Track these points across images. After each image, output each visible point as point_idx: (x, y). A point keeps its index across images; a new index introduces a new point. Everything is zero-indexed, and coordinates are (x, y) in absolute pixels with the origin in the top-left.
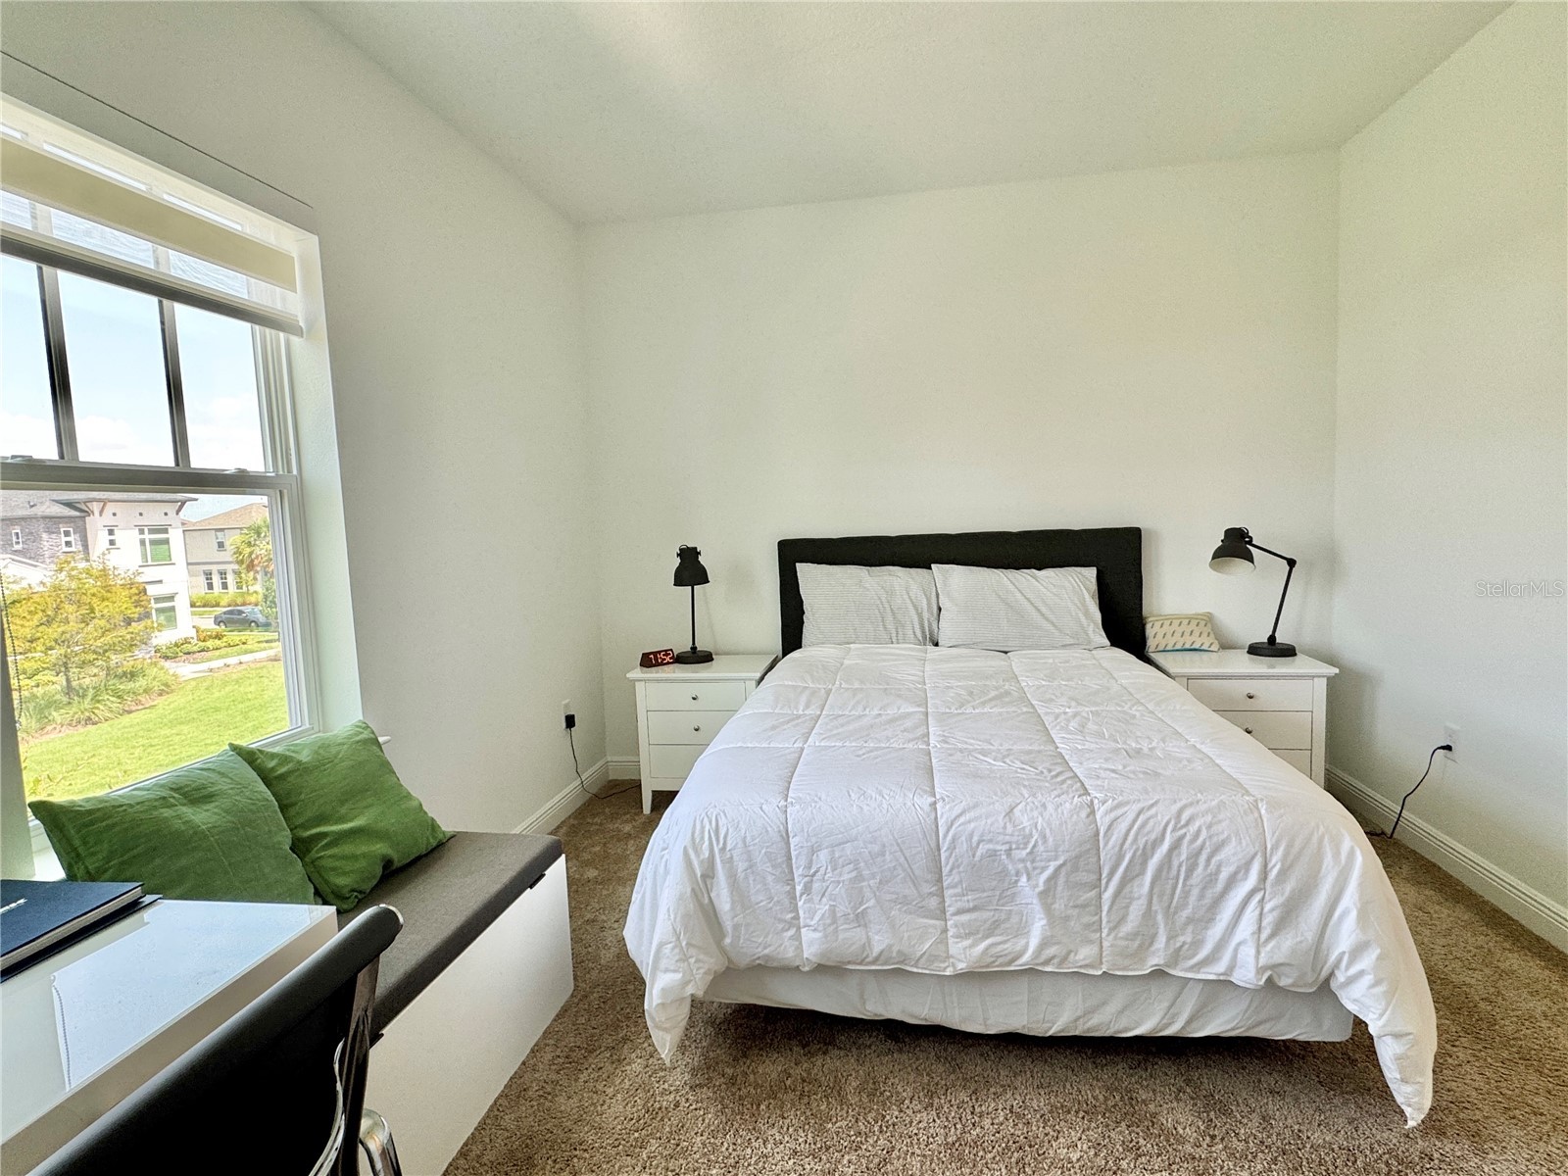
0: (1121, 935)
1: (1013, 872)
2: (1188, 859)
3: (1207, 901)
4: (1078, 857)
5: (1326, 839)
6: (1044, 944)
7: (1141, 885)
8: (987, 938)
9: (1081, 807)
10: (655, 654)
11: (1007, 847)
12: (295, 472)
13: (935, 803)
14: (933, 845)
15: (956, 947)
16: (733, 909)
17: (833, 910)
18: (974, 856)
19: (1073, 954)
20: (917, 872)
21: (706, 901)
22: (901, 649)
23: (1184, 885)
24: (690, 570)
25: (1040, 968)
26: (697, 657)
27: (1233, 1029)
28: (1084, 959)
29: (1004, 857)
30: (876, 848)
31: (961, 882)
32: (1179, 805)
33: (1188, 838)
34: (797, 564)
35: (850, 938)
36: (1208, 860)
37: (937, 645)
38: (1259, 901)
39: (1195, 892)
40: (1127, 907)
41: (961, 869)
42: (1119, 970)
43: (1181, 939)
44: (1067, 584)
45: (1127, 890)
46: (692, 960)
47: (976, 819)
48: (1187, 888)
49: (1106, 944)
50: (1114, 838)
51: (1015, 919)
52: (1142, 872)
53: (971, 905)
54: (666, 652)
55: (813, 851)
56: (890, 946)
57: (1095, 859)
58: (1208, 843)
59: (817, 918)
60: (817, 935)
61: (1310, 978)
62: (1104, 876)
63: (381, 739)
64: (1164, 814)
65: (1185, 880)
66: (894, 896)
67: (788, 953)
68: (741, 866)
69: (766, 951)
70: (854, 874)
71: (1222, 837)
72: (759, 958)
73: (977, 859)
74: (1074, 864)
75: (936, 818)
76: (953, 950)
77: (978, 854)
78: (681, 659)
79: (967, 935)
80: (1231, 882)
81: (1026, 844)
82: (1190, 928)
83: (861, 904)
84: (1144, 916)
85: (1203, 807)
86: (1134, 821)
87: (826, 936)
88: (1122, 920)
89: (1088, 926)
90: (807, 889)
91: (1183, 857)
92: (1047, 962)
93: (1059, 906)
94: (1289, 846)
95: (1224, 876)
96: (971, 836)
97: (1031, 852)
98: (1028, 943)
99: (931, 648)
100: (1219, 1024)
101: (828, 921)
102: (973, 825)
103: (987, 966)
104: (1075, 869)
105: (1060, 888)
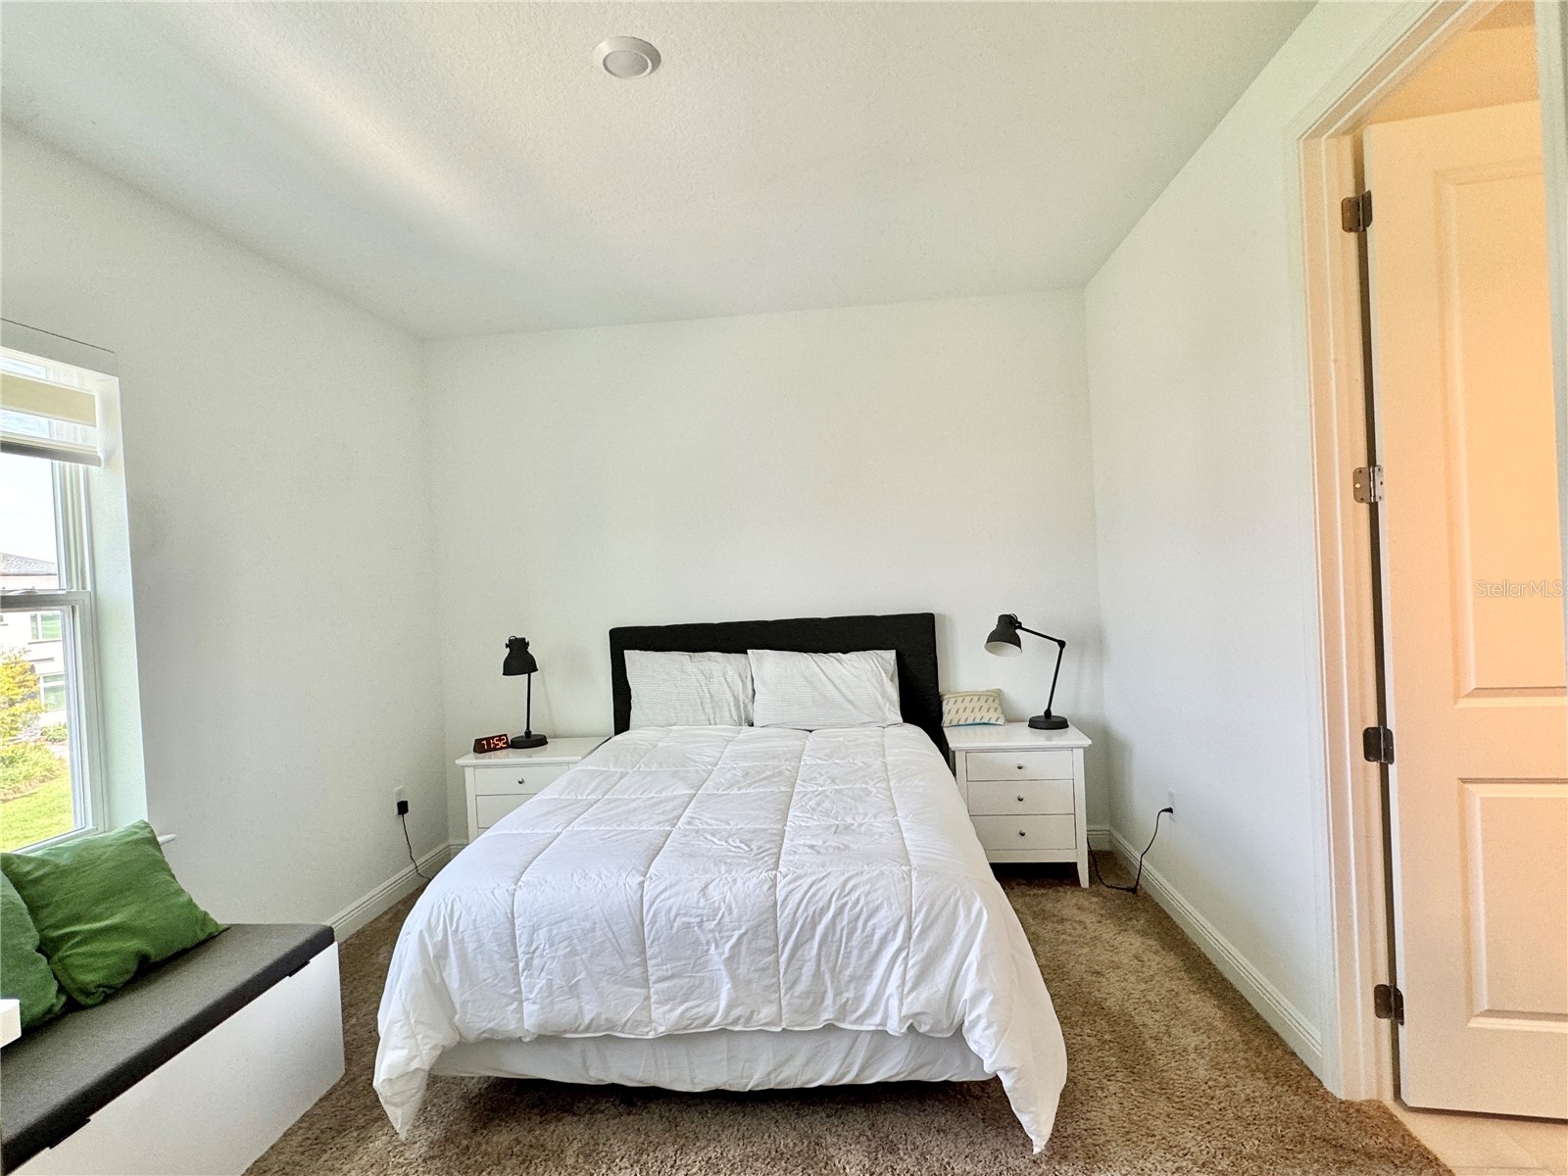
0: (796, 994)
1: (704, 942)
2: (849, 923)
3: (865, 959)
4: (759, 925)
5: (961, 904)
6: (730, 1006)
7: (812, 948)
8: (685, 1001)
9: (766, 880)
10: (488, 739)
11: (698, 919)
12: (89, 587)
13: (643, 882)
14: (638, 921)
15: (657, 1012)
16: (461, 986)
17: (550, 982)
18: (672, 927)
19: (755, 1014)
20: (623, 946)
21: (438, 980)
22: (718, 730)
23: (846, 948)
24: (520, 659)
25: (730, 1028)
26: (531, 741)
27: (897, 1074)
28: (765, 1018)
29: (696, 929)
30: (588, 925)
31: (660, 952)
32: (846, 876)
33: (850, 904)
34: (625, 651)
35: (565, 1012)
36: (866, 922)
37: (752, 725)
38: (904, 959)
39: (855, 953)
40: (801, 968)
41: (661, 941)
42: (796, 1026)
43: (846, 995)
44: (868, 667)
45: (800, 953)
46: (419, 1037)
47: (677, 894)
48: (849, 950)
49: (784, 1003)
50: (789, 907)
51: (707, 985)
52: (812, 937)
53: (670, 973)
54: (500, 738)
55: (534, 929)
56: (599, 1015)
57: (771, 928)
58: (865, 909)
59: (535, 993)
60: (536, 1007)
61: (945, 1024)
62: (781, 941)
63: (160, 839)
64: (832, 884)
65: (846, 943)
66: (604, 968)
67: (510, 1025)
68: (471, 946)
69: (491, 1025)
70: (568, 950)
71: (879, 902)
72: (484, 1032)
73: (674, 930)
74: (754, 932)
75: (642, 896)
76: (654, 1016)
77: (676, 925)
78: (516, 744)
79: (667, 1001)
80: (884, 942)
81: (716, 915)
82: (852, 985)
83: (574, 977)
84: (814, 976)
85: (865, 877)
86: (807, 892)
87: (542, 1008)
88: (795, 982)
89: (767, 988)
90: (528, 964)
91: (845, 923)
92: (736, 1021)
93: (742, 970)
94: (928, 913)
95: (877, 937)
96: (670, 909)
97: (719, 923)
98: (718, 1006)
99: (746, 728)
100: (887, 1070)
101: (546, 994)
102: (672, 901)
103: (685, 1028)
104: (756, 936)
105: (743, 954)
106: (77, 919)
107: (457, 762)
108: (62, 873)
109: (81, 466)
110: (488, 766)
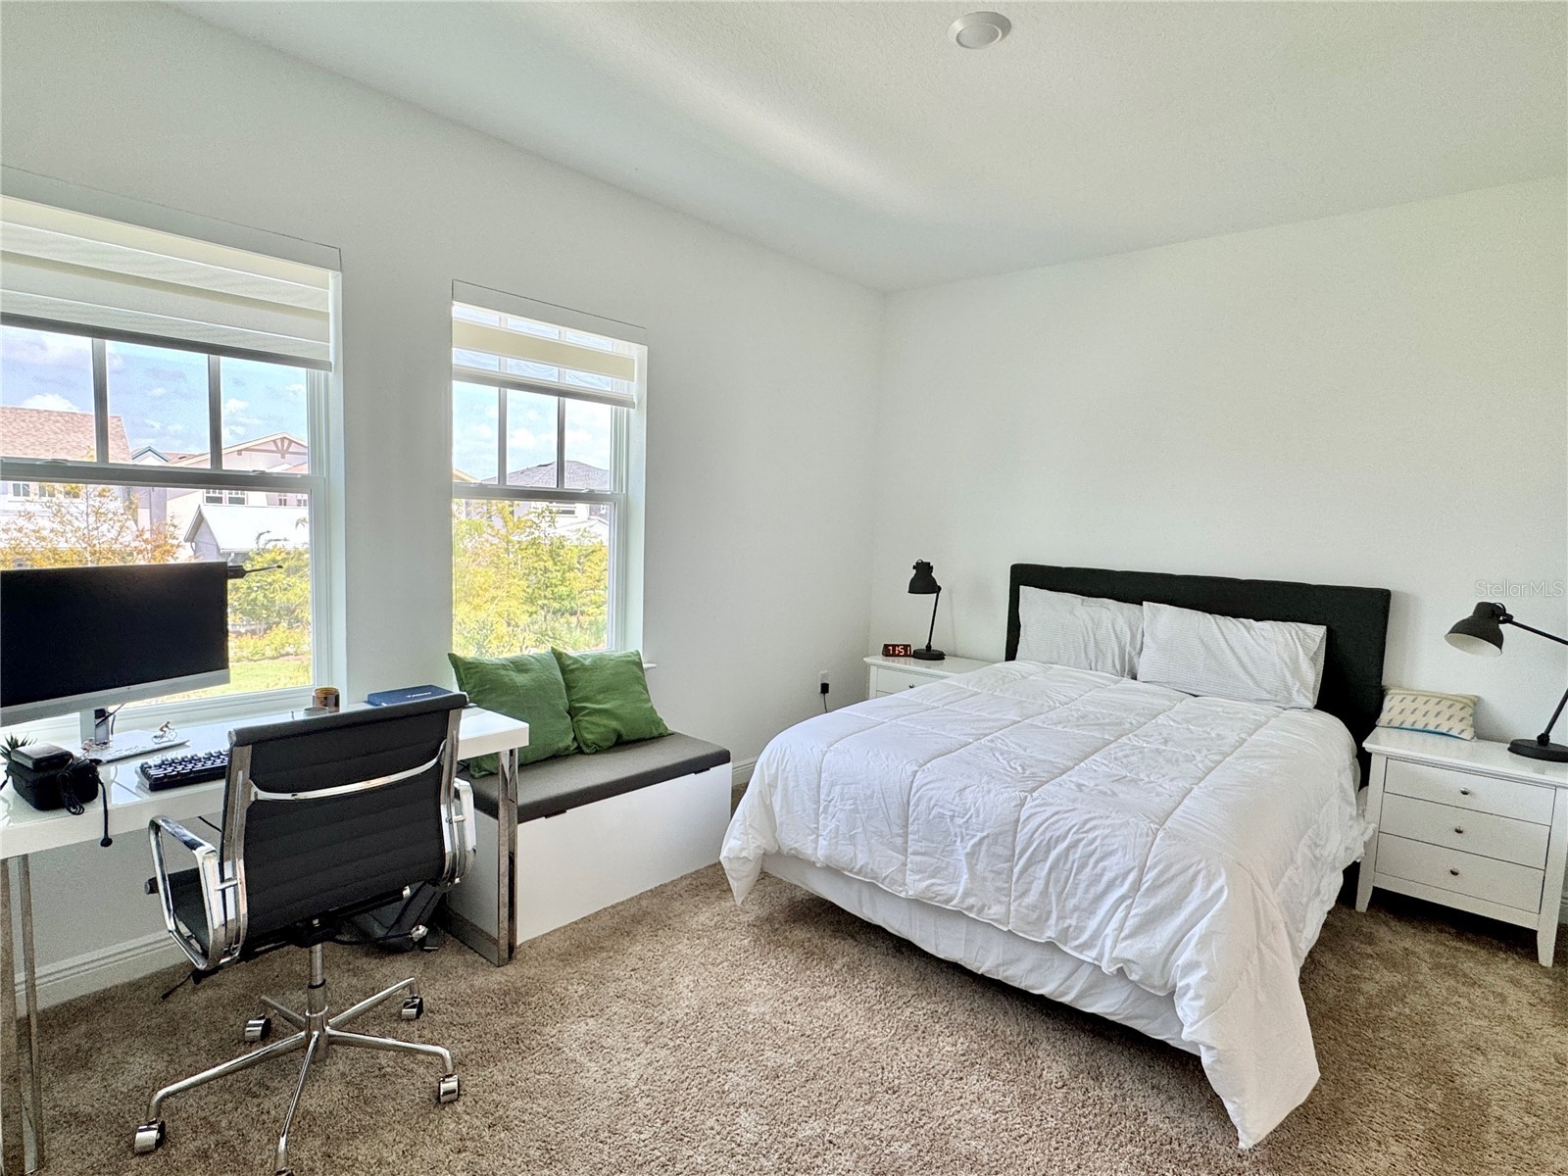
0: (1023, 904)
1: (953, 834)
2: (1080, 858)
3: (1090, 896)
4: (1000, 834)
5: (1201, 875)
6: (967, 894)
7: (1042, 869)
8: (933, 877)
9: (1015, 798)
10: (894, 646)
11: (951, 813)
12: (624, 491)
13: (917, 771)
14: (905, 801)
15: (910, 878)
16: (782, 807)
17: (837, 828)
18: (930, 814)
19: (986, 908)
20: (892, 817)
21: (768, 802)
22: (1099, 677)
23: (1074, 879)
24: (924, 580)
25: (966, 913)
26: (931, 655)
27: (1112, 1014)
28: (994, 914)
29: (948, 820)
30: (869, 793)
31: (918, 831)
32: (1090, 816)
33: (1084, 842)
34: (1021, 587)
35: (844, 854)
36: (1097, 862)
37: (1136, 679)
38: (1127, 906)
39: (1082, 886)
40: (1031, 883)
41: (920, 822)
42: (1020, 932)
43: (1068, 921)
44: (1281, 639)
45: (1031, 870)
46: (750, 836)
47: (939, 788)
48: (1077, 882)
49: (1012, 908)
50: (1028, 827)
51: (951, 869)
52: (1045, 860)
53: (923, 850)
54: (906, 647)
55: (833, 785)
56: (867, 864)
57: (1010, 839)
58: (1099, 849)
59: (827, 831)
60: (826, 843)
61: (1157, 981)
62: (1017, 853)
63: (644, 666)
64: (1074, 819)
65: (1076, 874)
66: (875, 830)
67: (808, 850)
68: (791, 784)
69: (795, 845)
70: (853, 807)
71: (1111, 848)
72: (791, 849)
73: (931, 817)
74: (995, 838)
75: (912, 782)
76: (907, 881)
77: (933, 813)
78: (918, 655)
79: (920, 872)
80: (1111, 886)
81: (966, 814)
82: (1076, 915)
83: (854, 829)
84: (1041, 893)
85: (1109, 821)
86: (1046, 820)
87: (830, 845)
88: (1024, 894)
89: (999, 890)
90: (826, 808)
91: (1077, 855)
92: (970, 908)
93: (980, 867)
94: (1162, 872)
95: (1105, 879)
96: (931, 798)
97: (967, 822)
98: (958, 890)
99: (1127, 682)
100: (1105, 1005)
101: (833, 835)
102: (933, 792)
103: (929, 899)
104: (995, 843)
105: (982, 854)
106: (586, 699)
107: (865, 659)
108: (584, 669)
109: (625, 409)
110: (889, 668)
